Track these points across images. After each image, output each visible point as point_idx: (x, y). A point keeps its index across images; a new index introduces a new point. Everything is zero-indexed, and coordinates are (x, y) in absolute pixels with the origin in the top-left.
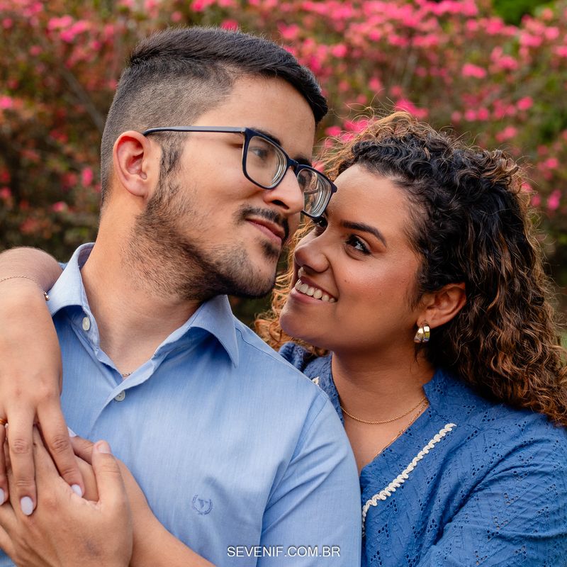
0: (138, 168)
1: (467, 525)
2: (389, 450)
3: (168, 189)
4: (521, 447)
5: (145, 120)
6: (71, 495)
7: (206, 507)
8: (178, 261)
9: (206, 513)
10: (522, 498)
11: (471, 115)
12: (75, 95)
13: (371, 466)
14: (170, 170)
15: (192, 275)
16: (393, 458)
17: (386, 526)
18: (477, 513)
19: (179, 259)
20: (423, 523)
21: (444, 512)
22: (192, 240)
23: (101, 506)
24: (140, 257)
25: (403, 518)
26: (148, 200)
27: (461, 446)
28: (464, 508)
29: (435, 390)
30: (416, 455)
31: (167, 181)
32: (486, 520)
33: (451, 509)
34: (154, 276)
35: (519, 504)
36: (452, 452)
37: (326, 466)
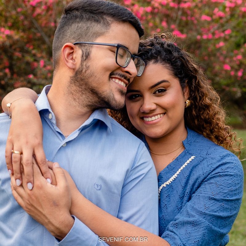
0: (71, 57)
1: (201, 194)
2: (170, 165)
3: (85, 67)
4: (222, 165)
5: (74, 38)
6: (47, 183)
7: (99, 188)
8: (88, 95)
9: (99, 190)
10: (222, 185)
11: (205, 37)
12: (36, 29)
13: (163, 171)
14: (86, 59)
15: (93, 101)
16: (171, 169)
17: (169, 194)
18: (205, 190)
19: (88, 94)
20: (183, 194)
21: (192, 189)
22: (94, 87)
23: (58, 187)
24: (71, 93)
25: (175, 192)
26: (76, 70)
27: (198, 164)
28: (200, 188)
29: (187, 143)
30: (180, 168)
31: (84, 64)
32: (208, 193)
33: (194, 188)
34: (77, 100)
35: (221, 187)
36: (194, 167)
37: (145, 171)
